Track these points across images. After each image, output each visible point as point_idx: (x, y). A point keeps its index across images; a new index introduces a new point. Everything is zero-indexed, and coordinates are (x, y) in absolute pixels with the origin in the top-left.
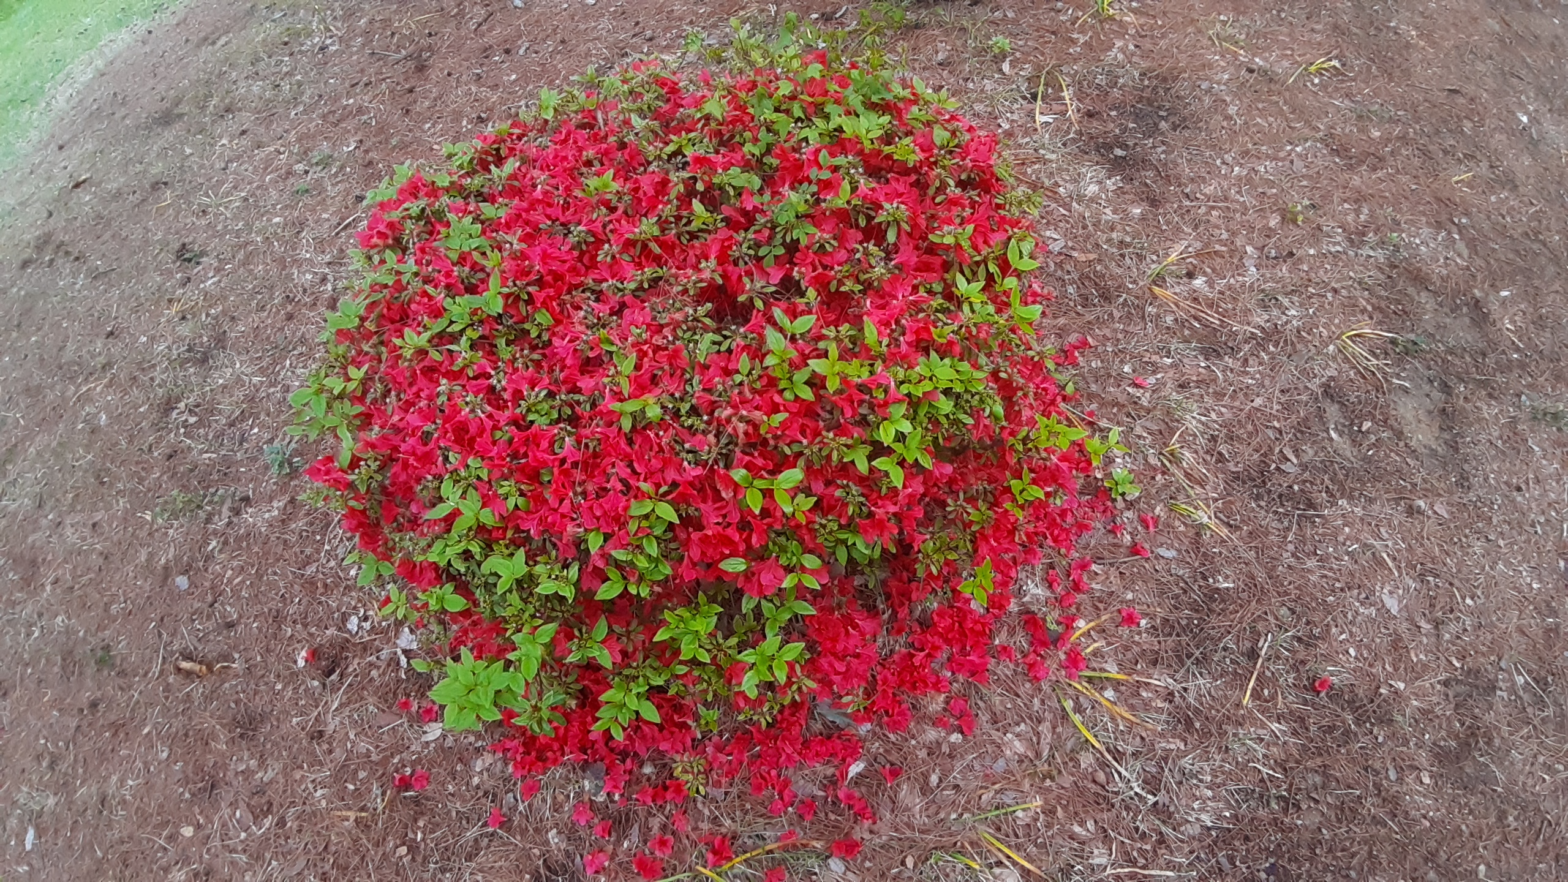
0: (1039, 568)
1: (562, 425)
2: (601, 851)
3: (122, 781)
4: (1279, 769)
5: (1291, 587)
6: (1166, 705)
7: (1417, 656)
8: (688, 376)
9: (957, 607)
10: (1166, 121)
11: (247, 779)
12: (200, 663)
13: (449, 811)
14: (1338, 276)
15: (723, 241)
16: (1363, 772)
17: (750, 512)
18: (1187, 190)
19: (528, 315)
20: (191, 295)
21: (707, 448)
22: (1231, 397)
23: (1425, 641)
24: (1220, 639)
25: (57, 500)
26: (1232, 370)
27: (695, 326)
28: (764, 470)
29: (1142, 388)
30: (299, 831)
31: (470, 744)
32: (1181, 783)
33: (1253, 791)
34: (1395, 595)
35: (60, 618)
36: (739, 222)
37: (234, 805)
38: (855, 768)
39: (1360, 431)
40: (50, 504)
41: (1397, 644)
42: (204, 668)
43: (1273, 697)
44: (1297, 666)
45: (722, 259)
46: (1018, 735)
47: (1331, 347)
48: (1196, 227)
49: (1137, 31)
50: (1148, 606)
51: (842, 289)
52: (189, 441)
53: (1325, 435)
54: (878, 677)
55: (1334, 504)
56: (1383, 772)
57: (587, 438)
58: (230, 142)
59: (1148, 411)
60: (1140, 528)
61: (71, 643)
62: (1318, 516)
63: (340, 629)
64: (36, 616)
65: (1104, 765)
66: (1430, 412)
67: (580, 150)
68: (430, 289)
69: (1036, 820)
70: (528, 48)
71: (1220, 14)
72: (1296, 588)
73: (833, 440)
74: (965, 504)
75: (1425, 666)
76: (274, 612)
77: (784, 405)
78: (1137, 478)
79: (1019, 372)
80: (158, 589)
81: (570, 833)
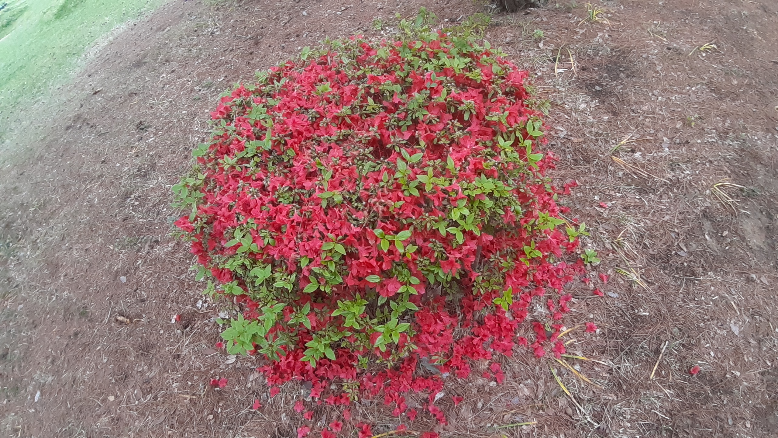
0: (543, 298)
1: (294, 204)
2: (306, 426)
3: (84, 371)
4: (668, 415)
5: (680, 317)
6: (608, 375)
7: (748, 358)
8: (358, 182)
9: (498, 316)
10: (624, 73)
11: (142, 375)
12: (127, 318)
13: (235, 399)
14: (713, 154)
15: (382, 118)
16: (714, 419)
17: (383, 252)
18: (633, 108)
19: (284, 151)
20: (142, 145)
21: (363, 218)
22: (652, 215)
23: (752, 350)
24: (639, 343)
25: (71, 237)
26: (653, 201)
27: (363, 158)
28: (392, 230)
29: (604, 208)
30: (163, 403)
31: (248, 367)
32: (613, 418)
33: (653, 425)
34: (738, 325)
35: (66, 293)
36: (391, 109)
37: (134, 387)
38: (439, 396)
39: (722, 236)
40: (68, 238)
41: (737, 351)
42: (128, 320)
43: (667, 375)
44: (680, 360)
45: (380, 127)
46: (526, 385)
47: (708, 191)
48: (637, 127)
49: (610, 28)
50: (601, 322)
51: (439, 143)
52: (134, 213)
53: (702, 237)
54: (454, 349)
55: (705, 274)
56: (726, 420)
57: (305, 211)
58: (167, 75)
59: (607, 220)
60: (599, 281)
61: (69, 305)
62: (697, 280)
63: (193, 306)
64: (54, 291)
65: (572, 405)
66: (760, 228)
67: (318, 74)
68: (239, 138)
69: (533, 431)
70: (307, 35)
71: (653, 21)
72: (683, 318)
73: (428, 217)
74: (499, 258)
75: (752, 364)
76: (163, 296)
77: (404, 198)
78: (599, 254)
79: (531, 189)
80: (112, 282)
81: (292, 416)
